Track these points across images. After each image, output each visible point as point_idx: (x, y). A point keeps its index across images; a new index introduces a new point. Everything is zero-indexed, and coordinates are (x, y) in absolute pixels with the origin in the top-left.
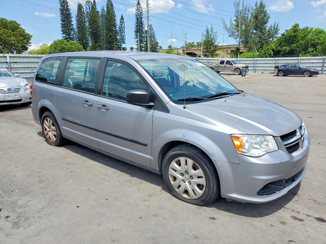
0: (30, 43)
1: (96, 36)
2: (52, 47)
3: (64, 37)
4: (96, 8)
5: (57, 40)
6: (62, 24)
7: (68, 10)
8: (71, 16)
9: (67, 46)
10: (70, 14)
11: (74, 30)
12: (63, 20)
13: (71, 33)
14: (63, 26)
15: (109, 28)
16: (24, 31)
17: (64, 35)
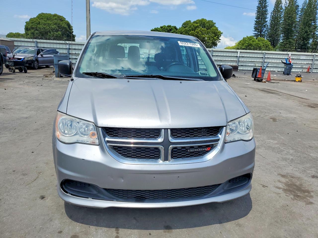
0: (220, 40)
1: (288, 33)
2: (240, 43)
3: (255, 34)
4: (297, 2)
5: (246, 37)
6: (256, 21)
7: (265, 7)
8: (267, 13)
9: (254, 43)
10: (266, 11)
11: (267, 27)
12: (258, 18)
13: (264, 29)
14: (257, 23)
15: (307, 23)
16: (217, 29)
17: (256, 32)
